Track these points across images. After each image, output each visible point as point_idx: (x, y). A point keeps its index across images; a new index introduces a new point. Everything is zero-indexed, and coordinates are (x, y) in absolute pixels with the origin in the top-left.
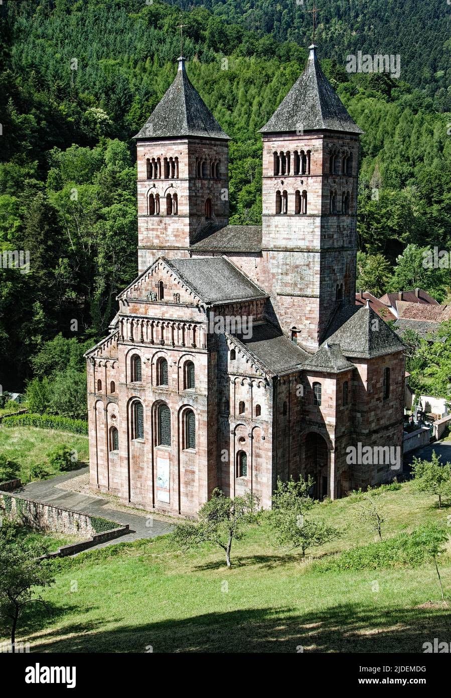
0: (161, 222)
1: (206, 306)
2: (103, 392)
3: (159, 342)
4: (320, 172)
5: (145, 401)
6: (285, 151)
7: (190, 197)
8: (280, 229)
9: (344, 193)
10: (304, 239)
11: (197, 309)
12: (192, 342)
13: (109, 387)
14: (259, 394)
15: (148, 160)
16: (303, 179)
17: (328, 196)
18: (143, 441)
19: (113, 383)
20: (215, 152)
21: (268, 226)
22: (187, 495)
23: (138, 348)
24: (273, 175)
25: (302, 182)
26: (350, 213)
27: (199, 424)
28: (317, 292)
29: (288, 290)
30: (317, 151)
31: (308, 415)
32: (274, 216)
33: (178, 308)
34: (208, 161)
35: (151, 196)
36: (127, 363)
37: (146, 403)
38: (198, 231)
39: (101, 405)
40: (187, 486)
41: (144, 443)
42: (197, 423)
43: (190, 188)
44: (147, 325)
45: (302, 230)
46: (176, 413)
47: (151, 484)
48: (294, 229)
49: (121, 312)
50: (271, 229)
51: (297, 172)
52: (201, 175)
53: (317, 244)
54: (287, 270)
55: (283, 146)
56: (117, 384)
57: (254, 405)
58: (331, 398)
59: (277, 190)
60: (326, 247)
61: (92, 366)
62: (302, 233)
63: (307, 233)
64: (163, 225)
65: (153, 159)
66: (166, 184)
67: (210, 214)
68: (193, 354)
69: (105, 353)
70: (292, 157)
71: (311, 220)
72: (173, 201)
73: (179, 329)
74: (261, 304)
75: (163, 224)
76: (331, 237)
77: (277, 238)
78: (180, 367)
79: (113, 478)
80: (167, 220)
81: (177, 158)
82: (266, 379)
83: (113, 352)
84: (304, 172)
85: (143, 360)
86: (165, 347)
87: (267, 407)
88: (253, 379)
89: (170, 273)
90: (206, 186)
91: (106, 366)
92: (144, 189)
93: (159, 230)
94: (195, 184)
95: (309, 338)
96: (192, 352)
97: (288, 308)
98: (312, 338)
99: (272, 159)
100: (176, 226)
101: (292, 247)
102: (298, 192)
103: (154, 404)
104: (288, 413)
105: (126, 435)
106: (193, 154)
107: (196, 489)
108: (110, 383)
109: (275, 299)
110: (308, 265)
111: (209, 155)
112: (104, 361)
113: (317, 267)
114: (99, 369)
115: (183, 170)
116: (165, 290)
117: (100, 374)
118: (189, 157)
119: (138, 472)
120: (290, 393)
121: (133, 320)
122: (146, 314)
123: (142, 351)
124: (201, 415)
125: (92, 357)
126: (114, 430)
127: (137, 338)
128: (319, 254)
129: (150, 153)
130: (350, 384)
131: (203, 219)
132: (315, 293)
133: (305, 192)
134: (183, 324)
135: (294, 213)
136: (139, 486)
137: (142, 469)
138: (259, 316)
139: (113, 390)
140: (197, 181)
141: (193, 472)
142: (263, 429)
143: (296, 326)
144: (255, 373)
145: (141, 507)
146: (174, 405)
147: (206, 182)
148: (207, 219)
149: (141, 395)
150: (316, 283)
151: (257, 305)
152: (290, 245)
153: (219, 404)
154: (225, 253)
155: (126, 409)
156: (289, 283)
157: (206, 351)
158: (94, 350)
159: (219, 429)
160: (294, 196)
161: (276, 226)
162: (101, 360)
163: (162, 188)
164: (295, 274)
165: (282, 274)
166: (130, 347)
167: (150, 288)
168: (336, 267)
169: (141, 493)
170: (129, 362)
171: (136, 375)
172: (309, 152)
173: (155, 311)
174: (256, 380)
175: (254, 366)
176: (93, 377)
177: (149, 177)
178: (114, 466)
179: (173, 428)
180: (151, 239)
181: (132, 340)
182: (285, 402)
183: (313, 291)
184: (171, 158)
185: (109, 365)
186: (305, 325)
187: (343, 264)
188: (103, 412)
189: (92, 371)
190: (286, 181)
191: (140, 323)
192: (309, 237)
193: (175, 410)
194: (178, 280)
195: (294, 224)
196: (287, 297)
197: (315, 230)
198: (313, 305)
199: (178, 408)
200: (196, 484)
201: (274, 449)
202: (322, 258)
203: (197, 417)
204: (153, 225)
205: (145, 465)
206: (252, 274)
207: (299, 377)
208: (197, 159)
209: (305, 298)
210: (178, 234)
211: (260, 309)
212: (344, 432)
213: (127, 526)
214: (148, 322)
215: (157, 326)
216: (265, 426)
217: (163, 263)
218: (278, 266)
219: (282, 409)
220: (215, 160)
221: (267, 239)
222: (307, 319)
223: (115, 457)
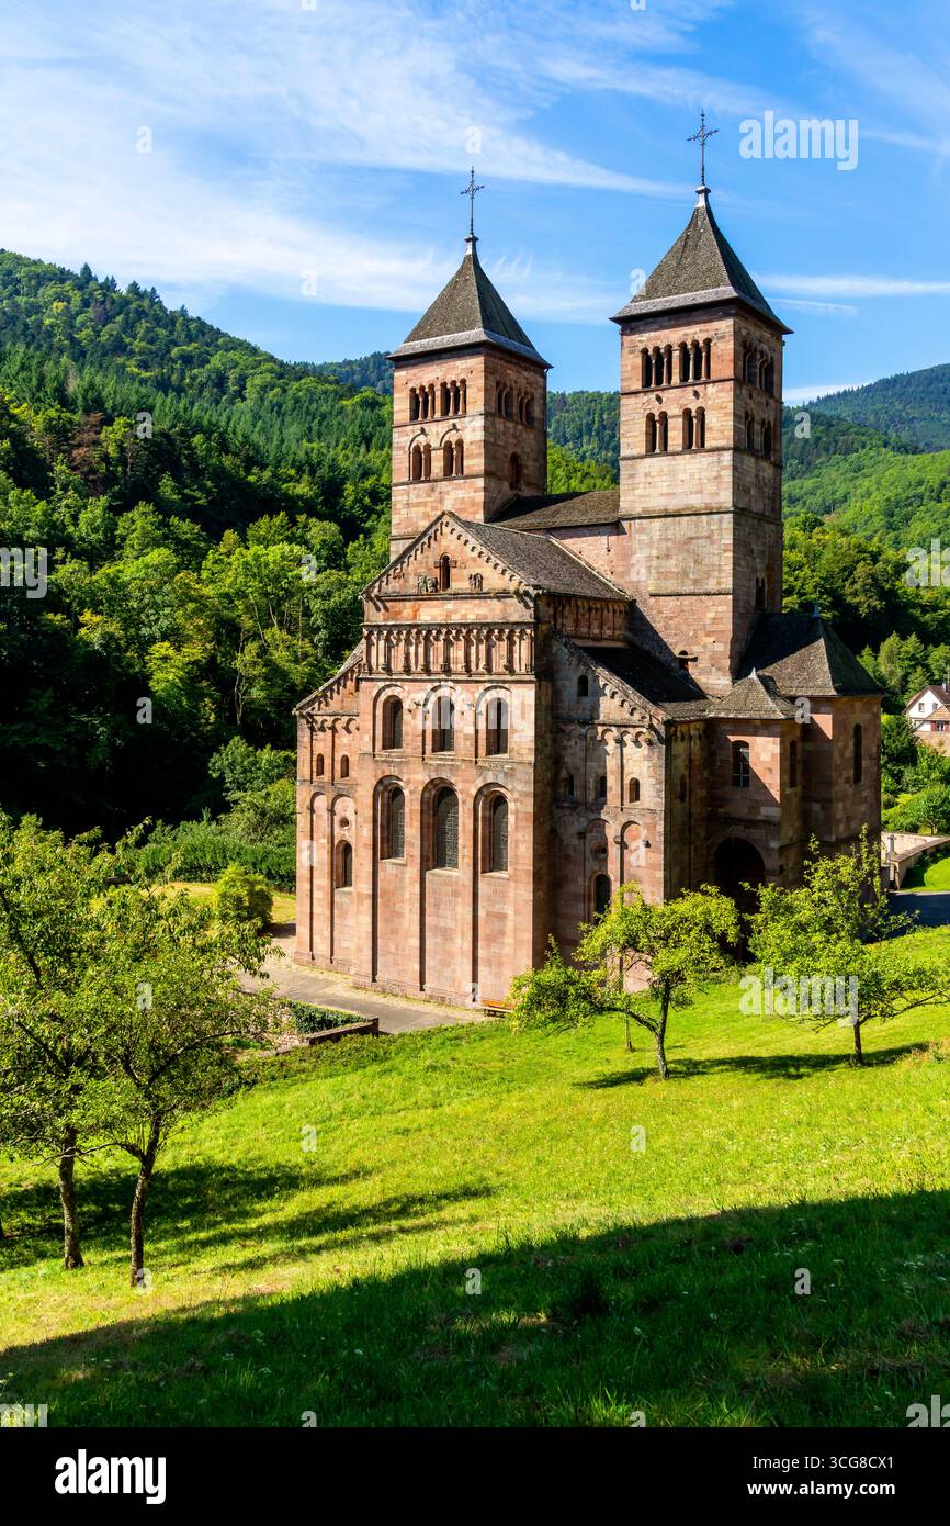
0: (433, 490)
1: (533, 592)
2: (326, 777)
3: (439, 669)
4: (730, 373)
5: (408, 782)
6: (662, 346)
7: (486, 443)
8: (655, 479)
9: (763, 420)
10: (700, 492)
11: (515, 600)
12: (504, 661)
13: (338, 767)
14: (636, 757)
15: (413, 390)
16: (696, 388)
17: (744, 418)
18: (403, 862)
19: (345, 760)
20: (525, 381)
21: (632, 476)
22: (489, 963)
23: (399, 683)
24: (640, 387)
25: (696, 394)
26: (772, 459)
27: (517, 819)
28: (728, 584)
29: (671, 585)
30: (723, 337)
31: (721, 807)
32: (642, 457)
33: (477, 601)
34: (515, 392)
35: (417, 449)
36: (377, 713)
37: (411, 787)
38: (498, 502)
39: (321, 803)
40: (488, 945)
41: (406, 865)
42: (511, 818)
43: (486, 428)
44: (418, 638)
45: (697, 476)
46: (470, 802)
47: (416, 943)
48: (681, 476)
49: (368, 621)
50: (637, 480)
51: (685, 377)
52: (503, 413)
53: (726, 498)
54: (668, 549)
55: (658, 338)
56: (352, 759)
57: (627, 781)
58: (770, 770)
59: (647, 412)
60: (740, 506)
61: (308, 732)
62: (696, 482)
63: (706, 481)
64: (436, 495)
65: (422, 388)
66: (442, 427)
67: (518, 481)
68: (506, 686)
69: (335, 705)
70: (676, 354)
71: (713, 457)
72: (455, 453)
73: (480, 641)
74: (621, 612)
75: (437, 493)
76: (747, 491)
77: (648, 496)
78: (481, 714)
79: (340, 941)
80: (444, 486)
81: (463, 382)
82: (651, 727)
83: (347, 701)
84: (697, 376)
85: (406, 705)
86: (453, 677)
87: (653, 781)
88: (624, 729)
89: (463, 539)
90: (512, 431)
91: (333, 729)
92: (403, 440)
93: (429, 505)
94: (493, 423)
95: (714, 669)
96: (505, 682)
97: (671, 618)
98: (719, 669)
99: (639, 361)
100: (460, 494)
101: (677, 508)
102: (687, 413)
103: (426, 788)
104: (687, 799)
105: (371, 852)
106: (492, 374)
107: (508, 950)
108: (340, 758)
109: (645, 601)
110: (709, 537)
111: (516, 382)
112: (330, 720)
113: (728, 539)
114: (320, 735)
115: (476, 398)
116: (453, 571)
117: (322, 744)
118: (486, 378)
119: (393, 921)
120: (691, 761)
121: (390, 633)
122: (415, 617)
123: (406, 688)
124: (522, 803)
125: (309, 714)
126: (347, 848)
127: (398, 664)
128: (731, 515)
129: (417, 379)
130: (799, 746)
131: (506, 485)
132: (723, 586)
133: (701, 412)
134: (489, 632)
135: (681, 449)
136: (393, 949)
137: (400, 915)
138: (617, 633)
139: (345, 774)
140: (497, 420)
141: (502, 917)
142: (645, 824)
143: (687, 649)
144: (628, 716)
145: (396, 990)
146: (467, 788)
147: (511, 425)
148: (512, 487)
149: (401, 772)
150: (727, 568)
151: (614, 612)
152: (673, 504)
153: (554, 782)
154: (551, 530)
155: (371, 801)
156: (671, 573)
157: (533, 678)
158: (313, 701)
159: (553, 831)
160: (681, 420)
161: (647, 475)
162: (325, 717)
163: (436, 433)
164: (685, 555)
165: (658, 557)
166: (381, 684)
167: (422, 570)
168: (755, 547)
169: (396, 963)
170: (379, 712)
171: (392, 738)
172: (708, 342)
173: (430, 613)
174: (630, 730)
175: (626, 704)
176: (308, 751)
177: (414, 416)
178: (344, 915)
179: (464, 831)
180: (415, 520)
181: (388, 669)
182: (683, 777)
183: (719, 583)
184: (454, 383)
185: (339, 725)
186: (705, 646)
187: (764, 544)
188: (326, 815)
189: (306, 739)
190: (664, 395)
191: (403, 637)
192: (711, 488)
193: (468, 795)
194: (479, 548)
195: (682, 467)
196: (668, 598)
197: (723, 473)
198: (720, 609)
199: (474, 791)
200: (509, 940)
201: (668, 867)
202: (736, 522)
203: (511, 806)
204: (418, 496)
205: (406, 908)
206: (601, 562)
207: (705, 732)
208: (498, 383)
209: (703, 598)
210: (463, 506)
211: (619, 621)
212: (792, 838)
213: (376, 1021)
214: (418, 633)
215: (437, 639)
216: (648, 821)
217: (451, 521)
218: (650, 545)
219: (679, 788)
220: (526, 393)
221: (629, 498)
222: (708, 634)
223: (346, 900)
